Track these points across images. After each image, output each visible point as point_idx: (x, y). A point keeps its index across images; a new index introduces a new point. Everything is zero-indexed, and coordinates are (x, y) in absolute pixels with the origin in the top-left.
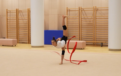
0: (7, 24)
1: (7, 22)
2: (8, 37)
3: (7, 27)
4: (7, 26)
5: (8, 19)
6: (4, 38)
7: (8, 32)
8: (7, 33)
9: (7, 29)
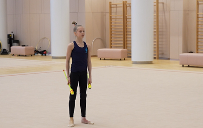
0: (198, 25)
1: (198, 21)
2: (198, 49)
3: (198, 32)
4: (198, 29)
5: (199, 16)
6: (191, 52)
7: (199, 40)
8: (198, 42)
9: (198, 35)
